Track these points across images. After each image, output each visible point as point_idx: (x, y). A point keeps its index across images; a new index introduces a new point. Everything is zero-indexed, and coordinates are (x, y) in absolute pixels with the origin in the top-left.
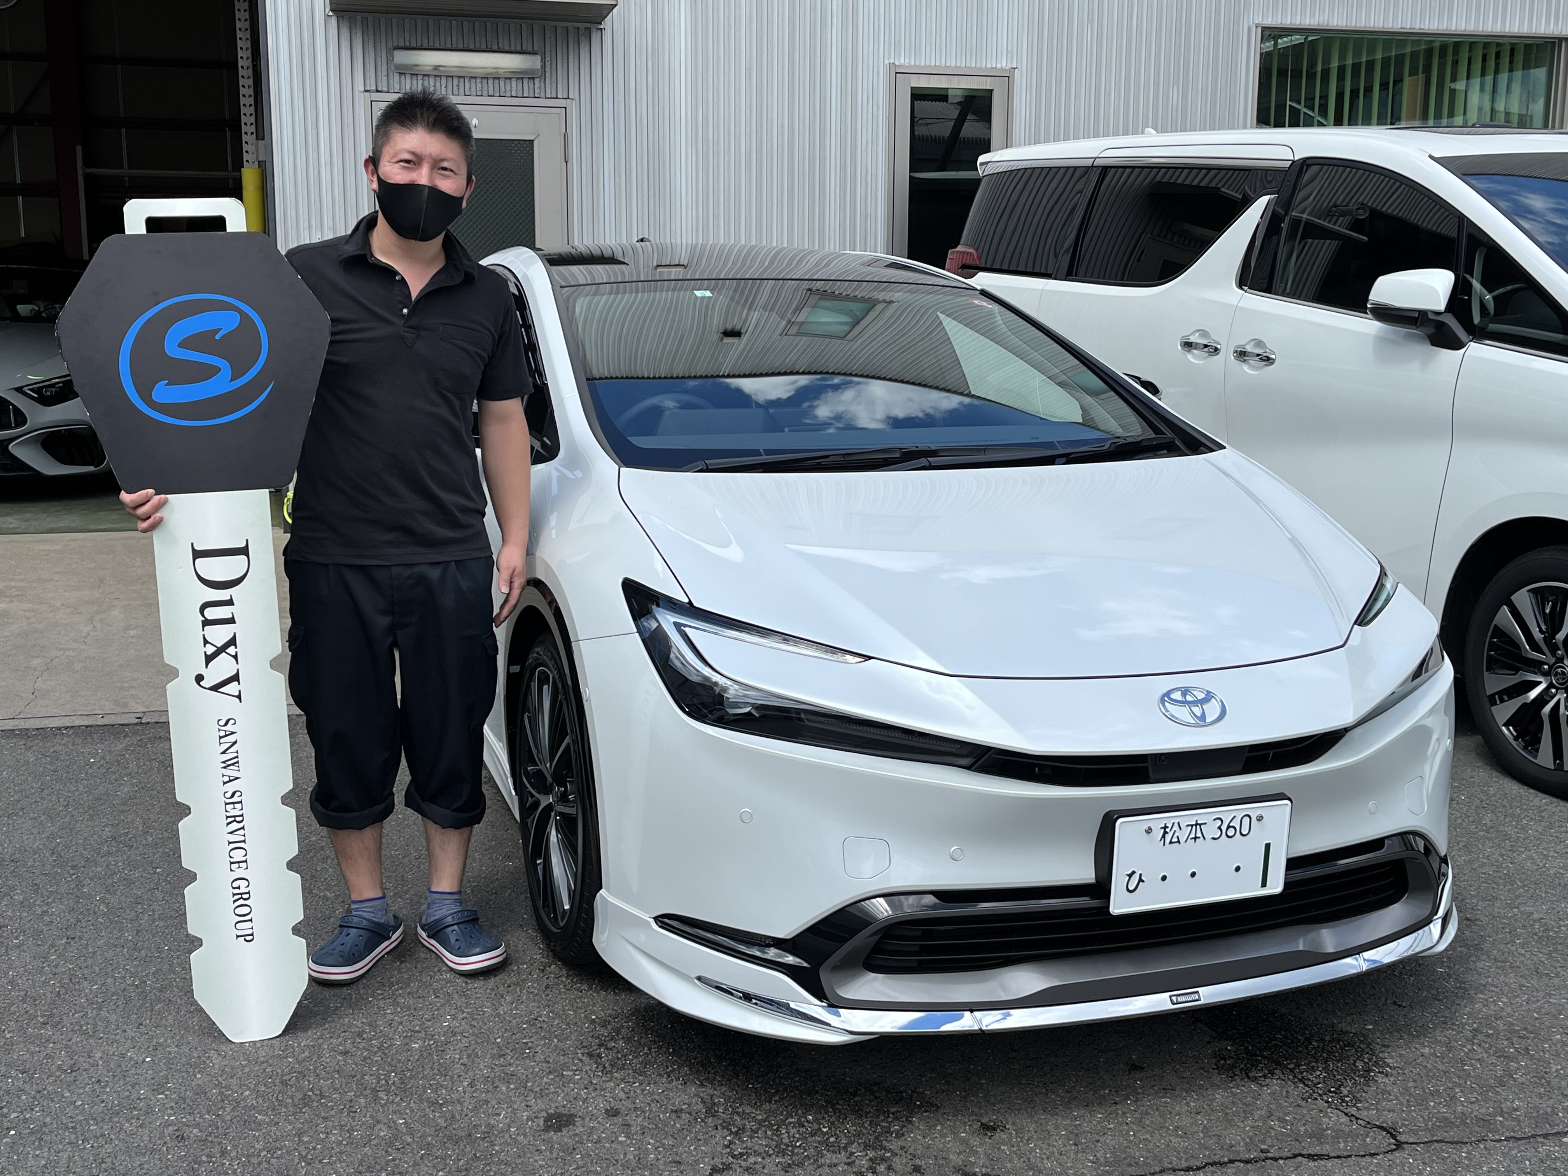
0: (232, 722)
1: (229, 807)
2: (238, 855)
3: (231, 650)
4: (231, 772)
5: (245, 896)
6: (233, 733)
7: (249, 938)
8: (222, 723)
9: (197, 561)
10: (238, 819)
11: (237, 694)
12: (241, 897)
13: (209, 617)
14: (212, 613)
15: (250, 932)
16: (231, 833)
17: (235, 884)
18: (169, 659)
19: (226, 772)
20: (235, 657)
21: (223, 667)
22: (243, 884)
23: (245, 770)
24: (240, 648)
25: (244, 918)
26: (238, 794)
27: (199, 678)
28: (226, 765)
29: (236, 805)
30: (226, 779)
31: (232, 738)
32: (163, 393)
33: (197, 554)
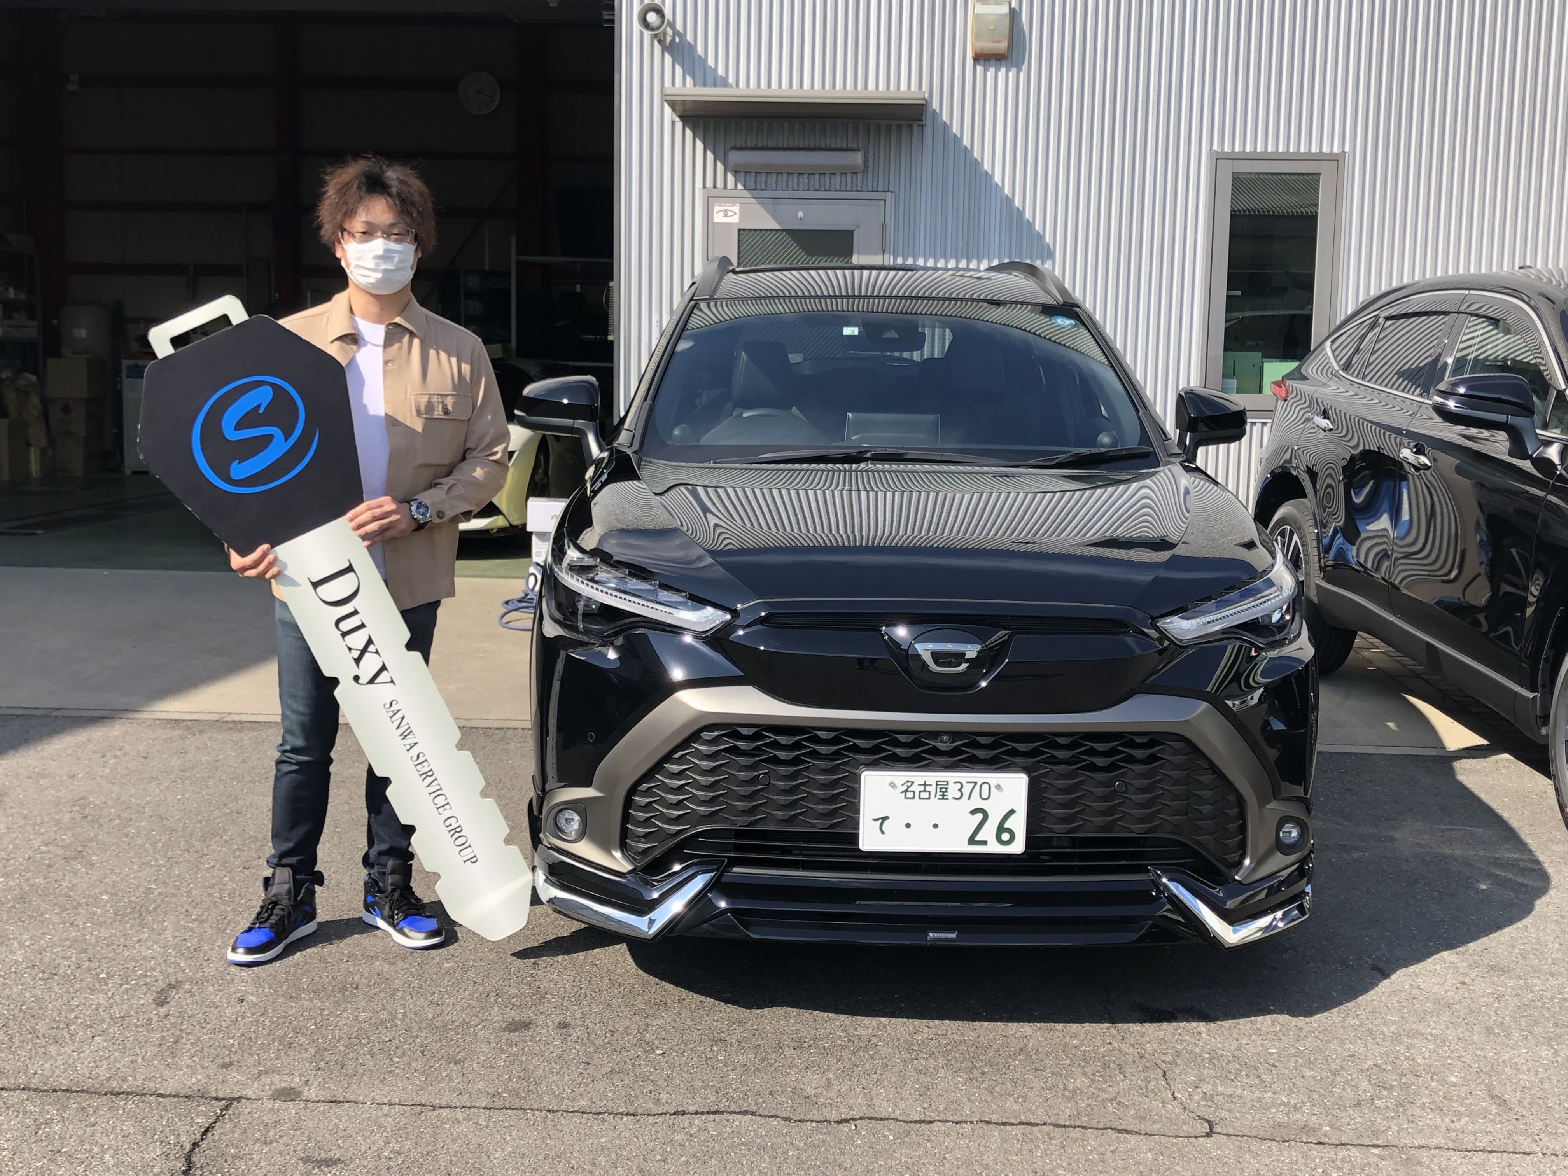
0: (394, 703)
1: (419, 767)
2: (440, 801)
3: (372, 648)
4: (410, 740)
5: (458, 830)
6: (399, 711)
7: (473, 860)
8: (388, 705)
9: (319, 589)
10: (429, 774)
11: (390, 680)
12: (456, 831)
13: (345, 629)
14: (346, 626)
15: (473, 855)
16: (429, 786)
17: (448, 823)
18: (327, 672)
19: (405, 741)
20: (377, 652)
21: (370, 664)
22: (452, 821)
23: (419, 735)
24: (378, 644)
25: (464, 847)
26: (421, 755)
27: (356, 678)
28: (404, 736)
29: (425, 764)
30: (408, 747)
31: (400, 715)
32: (239, 470)
33: (316, 585)
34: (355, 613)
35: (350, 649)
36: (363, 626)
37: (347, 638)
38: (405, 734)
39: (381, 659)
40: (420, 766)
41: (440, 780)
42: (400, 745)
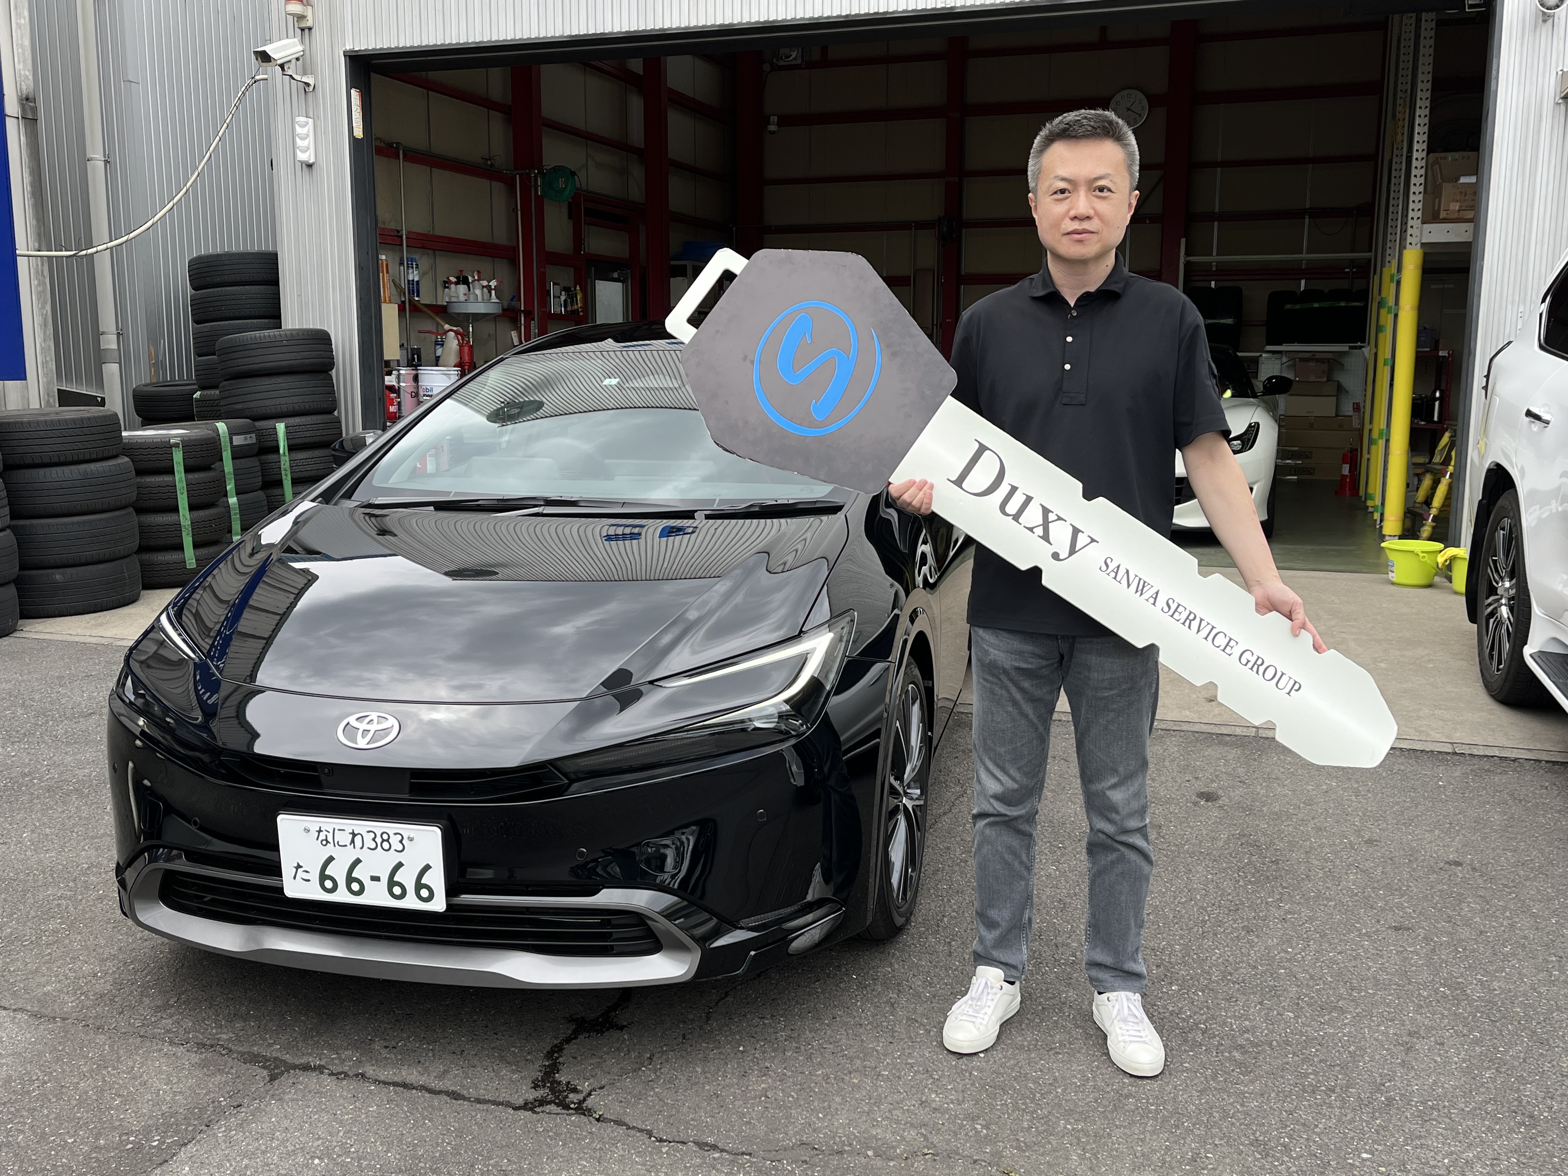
0: (1109, 561)
1: (1176, 616)
2: (1221, 641)
4: (1149, 593)
5: (1260, 662)
6: (1118, 567)
7: (1296, 687)
8: (1104, 568)
9: (964, 485)
10: (1191, 617)
11: (1089, 540)
12: (1258, 665)
13: (1014, 513)
14: (1012, 507)
15: (1292, 682)
16: (1198, 631)
17: (1244, 661)
19: (1146, 596)
20: (1059, 518)
21: (1060, 534)
22: (1247, 655)
23: (1155, 582)
24: (1055, 508)
25: (1277, 677)
26: (1170, 602)
27: (1056, 556)
28: (1140, 590)
29: (1181, 609)
30: (1152, 600)
31: (1122, 571)
33: (959, 482)
34: (1014, 489)
35: (1031, 529)
36: (1029, 499)
37: (1020, 520)
38: (1140, 588)
39: (1068, 523)
40: (1177, 614)
41: (1207, 619)
42: (1142, 602)
